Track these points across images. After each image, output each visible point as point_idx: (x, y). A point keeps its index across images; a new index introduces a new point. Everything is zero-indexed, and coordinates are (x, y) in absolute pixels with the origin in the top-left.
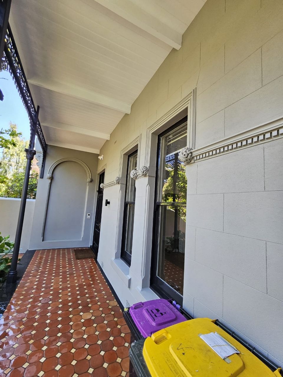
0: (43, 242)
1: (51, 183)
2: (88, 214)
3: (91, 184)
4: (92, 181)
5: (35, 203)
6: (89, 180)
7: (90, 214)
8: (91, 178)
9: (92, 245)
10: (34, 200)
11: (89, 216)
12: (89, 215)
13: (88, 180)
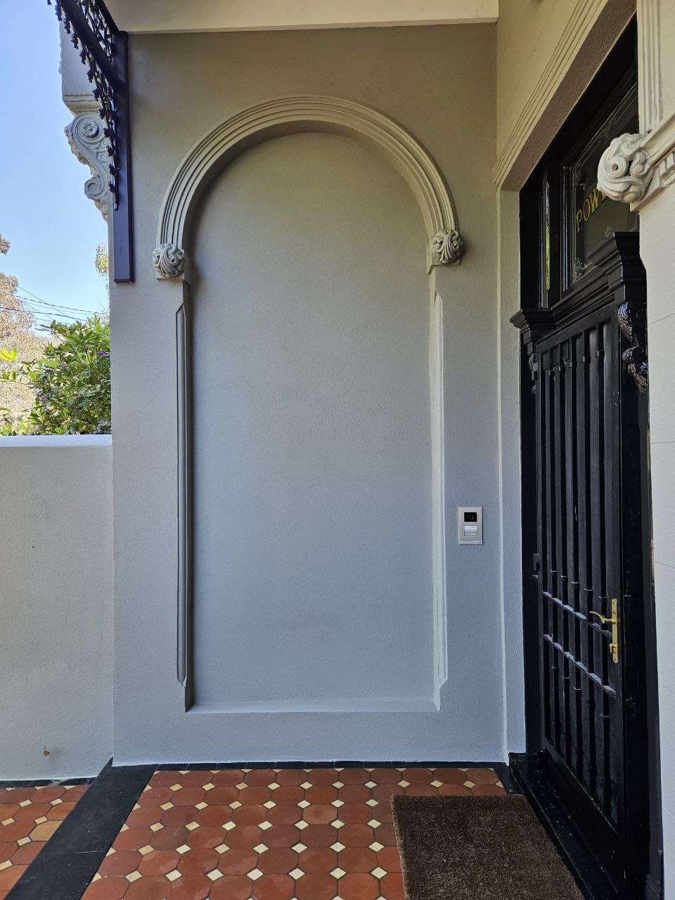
0: (193, 712)
1: (189, 310)
2: (461, 511)
3: (459, 275)
4: (460, 253)
5: (111, 458)
6: (438, 241)
7: (478, 510)
8: (451, 225)
9: (522, 749)
10: (107, 439)
11: (471, 527)
12: (470, 517)
13: (432, 248)
